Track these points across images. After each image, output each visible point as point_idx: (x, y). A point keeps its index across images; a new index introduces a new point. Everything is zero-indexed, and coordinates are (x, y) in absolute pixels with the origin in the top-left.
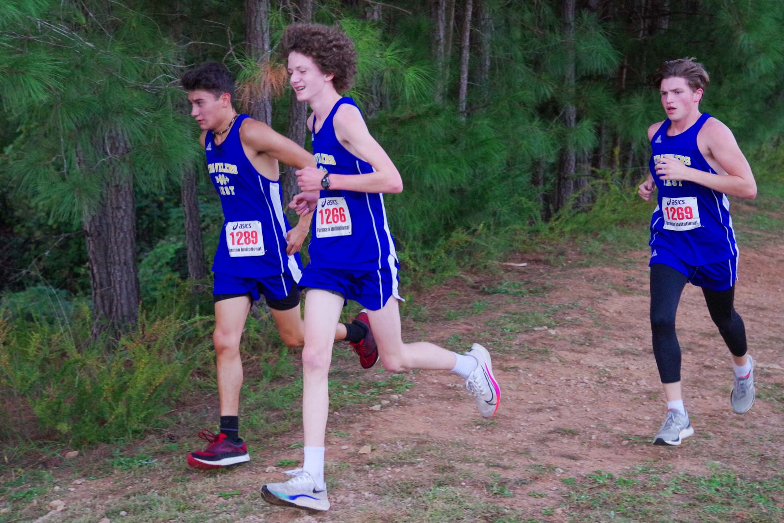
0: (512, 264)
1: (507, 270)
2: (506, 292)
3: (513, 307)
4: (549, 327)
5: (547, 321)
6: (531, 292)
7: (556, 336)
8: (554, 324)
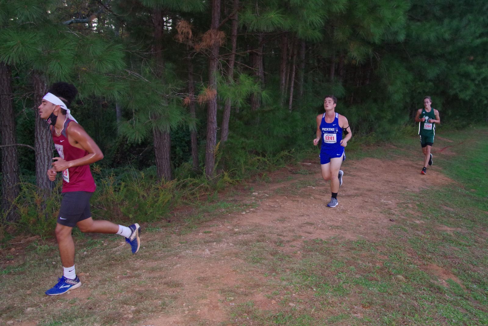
0: (306, 164)
1: (303, 165)
2: (301, 173)
3: (302, 179)
4: (313, 186)
5: (313, 184)
6: (310, 174)
7: (314, 189)
8: (315, 185)
